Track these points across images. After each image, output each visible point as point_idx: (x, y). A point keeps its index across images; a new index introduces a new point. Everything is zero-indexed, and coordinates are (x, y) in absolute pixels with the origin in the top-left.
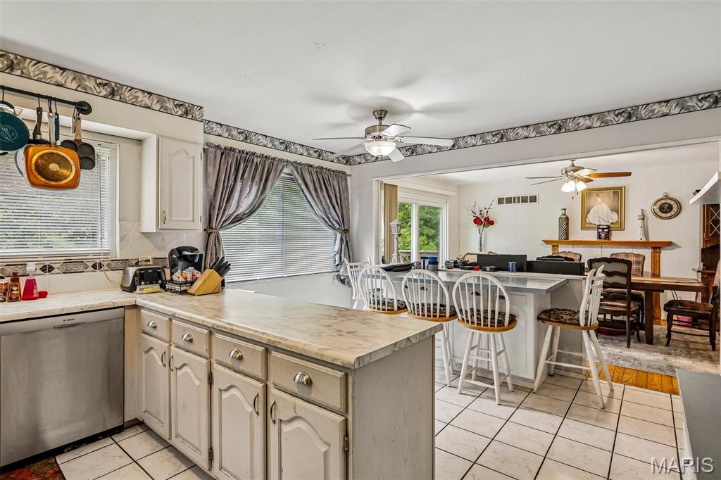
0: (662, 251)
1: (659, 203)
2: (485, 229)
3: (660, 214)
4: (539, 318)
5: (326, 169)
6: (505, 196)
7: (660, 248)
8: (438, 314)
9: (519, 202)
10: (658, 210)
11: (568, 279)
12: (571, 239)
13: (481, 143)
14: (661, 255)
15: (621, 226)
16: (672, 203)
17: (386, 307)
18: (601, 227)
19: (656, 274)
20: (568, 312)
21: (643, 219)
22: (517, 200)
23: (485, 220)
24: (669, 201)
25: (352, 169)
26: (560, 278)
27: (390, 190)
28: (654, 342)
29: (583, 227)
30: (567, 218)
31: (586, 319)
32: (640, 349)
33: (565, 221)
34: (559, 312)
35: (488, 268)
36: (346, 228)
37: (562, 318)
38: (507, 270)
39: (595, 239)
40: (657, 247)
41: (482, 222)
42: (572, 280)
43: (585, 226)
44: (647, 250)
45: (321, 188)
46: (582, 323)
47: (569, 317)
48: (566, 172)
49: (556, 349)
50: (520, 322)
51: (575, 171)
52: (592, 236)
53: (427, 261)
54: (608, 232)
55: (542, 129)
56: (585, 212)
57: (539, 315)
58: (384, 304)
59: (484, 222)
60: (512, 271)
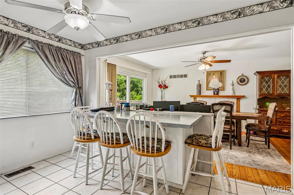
0: (241, 100)
1: (240, 78)
2: (164, 90)
3: (240, 83)
4: (186, 143)
5: (64, 49)
6: (173, 74)
7: (240, 99)
8: (115, 142)
9: (179, 77)
10: (239, 81)
11: (203, 116)
12: (202, 94)
13: (154, 34)
14: (240, 102)
15: (223, 89)
16: (245, 78)
17: (86, 137)
18: (215, 89)
19: (238, 111)
20: (204, 137)
21: (233, 85)
22: (178, 77)
23: (164, 86)
24: (244, 77)
25: (85, 53)
26: (199, 115)
27: (111, 67)
28: (242, 145)
29: (207, 89)
30: (200, 85)
31: (216, 143)
32: (236, 150)
33: (200, 86)
34: (198, 137)
35: (158, 109)
36: (79, 86)
37: (200, 142)
38: (169, 110)
39: (212, 94)
40: (239, 98)
41: (162, 87)
42: (205, 116)
43: (208, 89)
44: (235, 100)
45: (59, 61)
46: (213, 146)
47: (205, 142)
48: (201, 59)
49: (196, 160)
50: (173, 146)
51: (204, 59)
52: (211, 93)
53: (123, 105)
54: (218, 91)
55: (189, 24)
56: (208, 83)
57: (186, 140)
58: (84, 135)
59: (163, 87)
60: (172, 111)
